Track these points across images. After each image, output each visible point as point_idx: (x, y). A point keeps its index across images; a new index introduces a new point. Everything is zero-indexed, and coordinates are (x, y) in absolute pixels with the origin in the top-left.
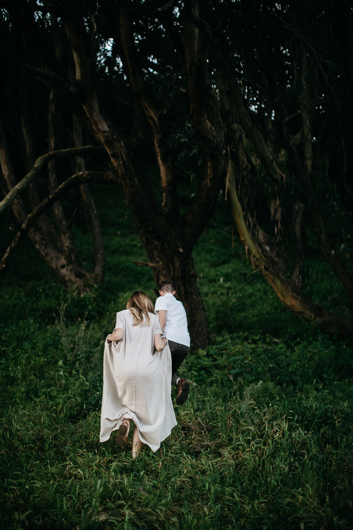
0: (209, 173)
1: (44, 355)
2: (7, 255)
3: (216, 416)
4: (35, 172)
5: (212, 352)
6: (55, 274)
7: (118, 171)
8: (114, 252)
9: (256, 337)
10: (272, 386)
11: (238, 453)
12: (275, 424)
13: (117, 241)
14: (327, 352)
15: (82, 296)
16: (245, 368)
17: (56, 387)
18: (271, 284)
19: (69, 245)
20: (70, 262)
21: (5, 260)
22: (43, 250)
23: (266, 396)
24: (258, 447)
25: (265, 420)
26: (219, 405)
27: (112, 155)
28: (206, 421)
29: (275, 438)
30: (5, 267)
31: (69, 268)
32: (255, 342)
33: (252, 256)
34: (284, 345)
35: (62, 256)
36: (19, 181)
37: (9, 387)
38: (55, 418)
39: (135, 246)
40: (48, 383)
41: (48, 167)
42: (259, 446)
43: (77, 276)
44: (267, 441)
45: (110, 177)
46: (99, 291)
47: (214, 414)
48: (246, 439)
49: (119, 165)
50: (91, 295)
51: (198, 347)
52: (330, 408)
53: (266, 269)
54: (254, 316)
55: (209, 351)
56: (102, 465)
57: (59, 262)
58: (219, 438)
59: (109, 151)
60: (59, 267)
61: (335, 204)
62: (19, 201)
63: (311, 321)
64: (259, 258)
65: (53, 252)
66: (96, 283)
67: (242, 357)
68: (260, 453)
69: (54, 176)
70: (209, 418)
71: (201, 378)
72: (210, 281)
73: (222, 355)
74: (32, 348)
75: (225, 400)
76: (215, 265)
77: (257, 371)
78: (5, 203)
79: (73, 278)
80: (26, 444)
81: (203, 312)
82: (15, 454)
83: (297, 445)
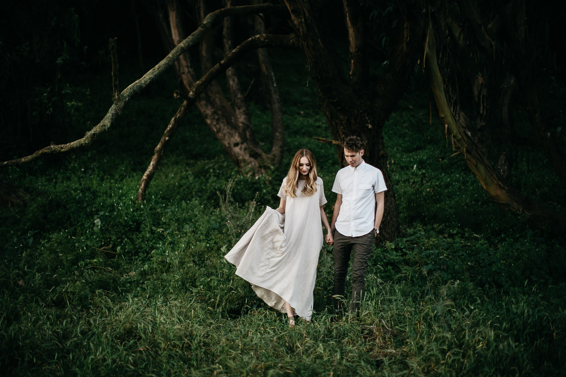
0: (406, 36)
1: (207, 240)
2: (171, 126)
3: (404, 319)
4: (203, 30)
5: (401, 246)
6: (227, 152)
7: (299, 31)
8: (296, 133)
9: (453, 230)
10: (472, 287)
11: (430, 366)
12: (478, 332)
13: (299, 121)
14: (538, 251)
15: (257, 178)
16: (440, 265)
17: (217, 276)
18: (474, 169)
19: (244, 121)
20: (244, 139)
21: (168, 132)
22: (215, 126)
23: (464, 298)
24: (455, 360)
25: (466, 326)
26: (408, 305)
27: (293, 11)
28: (391, 324)
29: (477, 349)
30: (168, 140)
31: (243, 146)
32: (451, 236)
33: (452, 135)
34: (486, 242)
35: (235, 134)
36: (185, 38)
37: (165, 274)
38: (211, 312)
39: (319, 127)
40: (209, 272)
41: (224, 32)
42: (456, 358)
43: (251, 156)
44: (467, 352)
45: (291, 41)
46: (276, 173)
47: (402, 316)
48: (440, 349)
49: (301, 22)
50: (267, 177)
51: (386, 239)
52: (545, 315)
53: (468, 151)
54: (451, 208)
55: (398, 244)
56: (259, 371)
57: (232, 139)
58: (406, 345)
59: (290, 6)
60: (232, 145)
61: (553, 78)
62: (190, 69)
63: (518, 215)
64: (460, 139)
65: (226, 128)
66: (273, 165)
67: (437, 251)
68: (458, 367)
69: (230, 42)
70: (394, 320)
71: (388, 274)
72: (402, 168)
73: (413, 249)
74: (193, 232)
75: (415, 300)
76: (408, 151)
77: (454, 269)
78: (166, 62)
79: (247, 157)
80: (170, 340)
81: (393, 199)
82: (156, 352)
83: (505, 360)
